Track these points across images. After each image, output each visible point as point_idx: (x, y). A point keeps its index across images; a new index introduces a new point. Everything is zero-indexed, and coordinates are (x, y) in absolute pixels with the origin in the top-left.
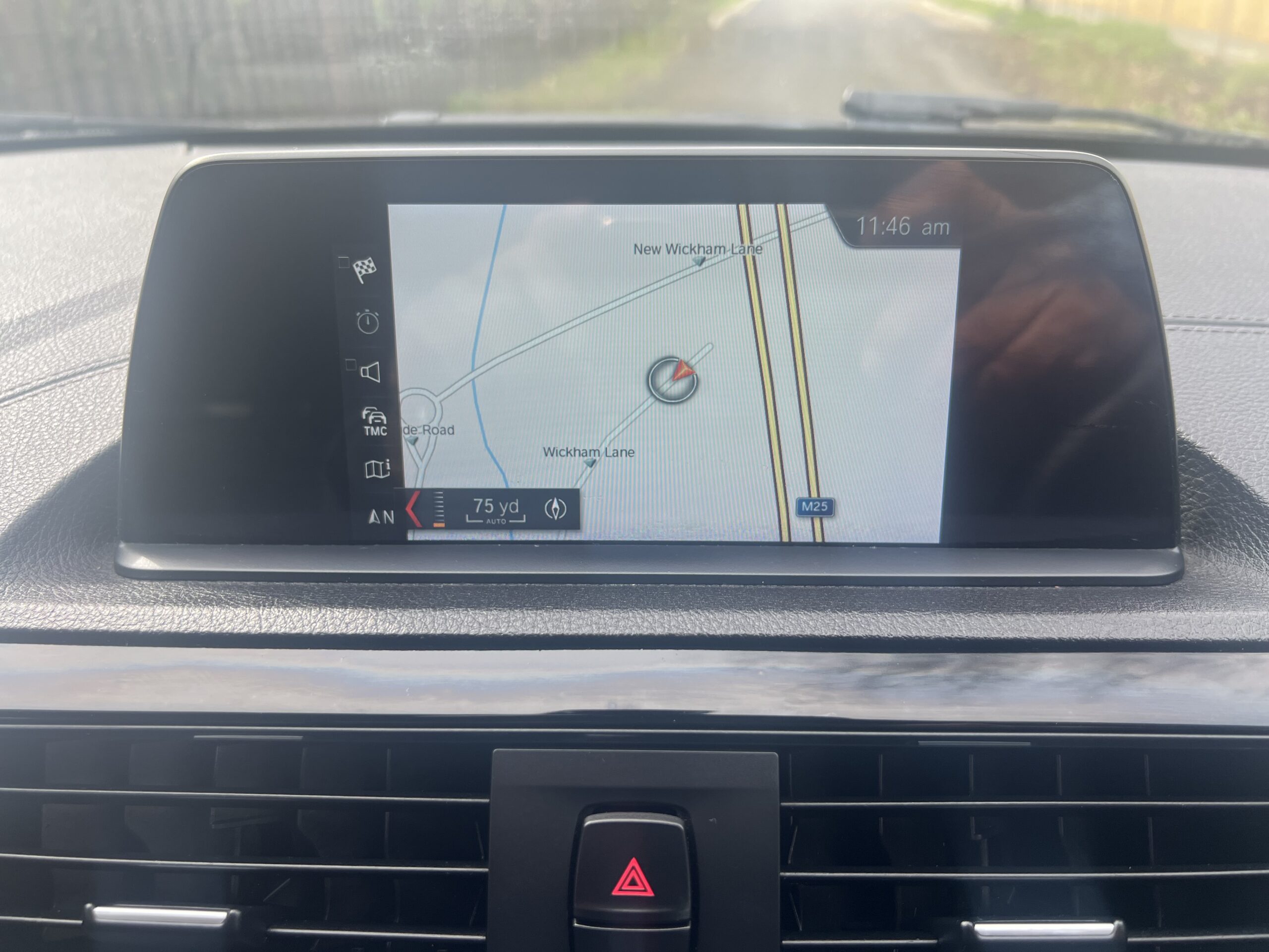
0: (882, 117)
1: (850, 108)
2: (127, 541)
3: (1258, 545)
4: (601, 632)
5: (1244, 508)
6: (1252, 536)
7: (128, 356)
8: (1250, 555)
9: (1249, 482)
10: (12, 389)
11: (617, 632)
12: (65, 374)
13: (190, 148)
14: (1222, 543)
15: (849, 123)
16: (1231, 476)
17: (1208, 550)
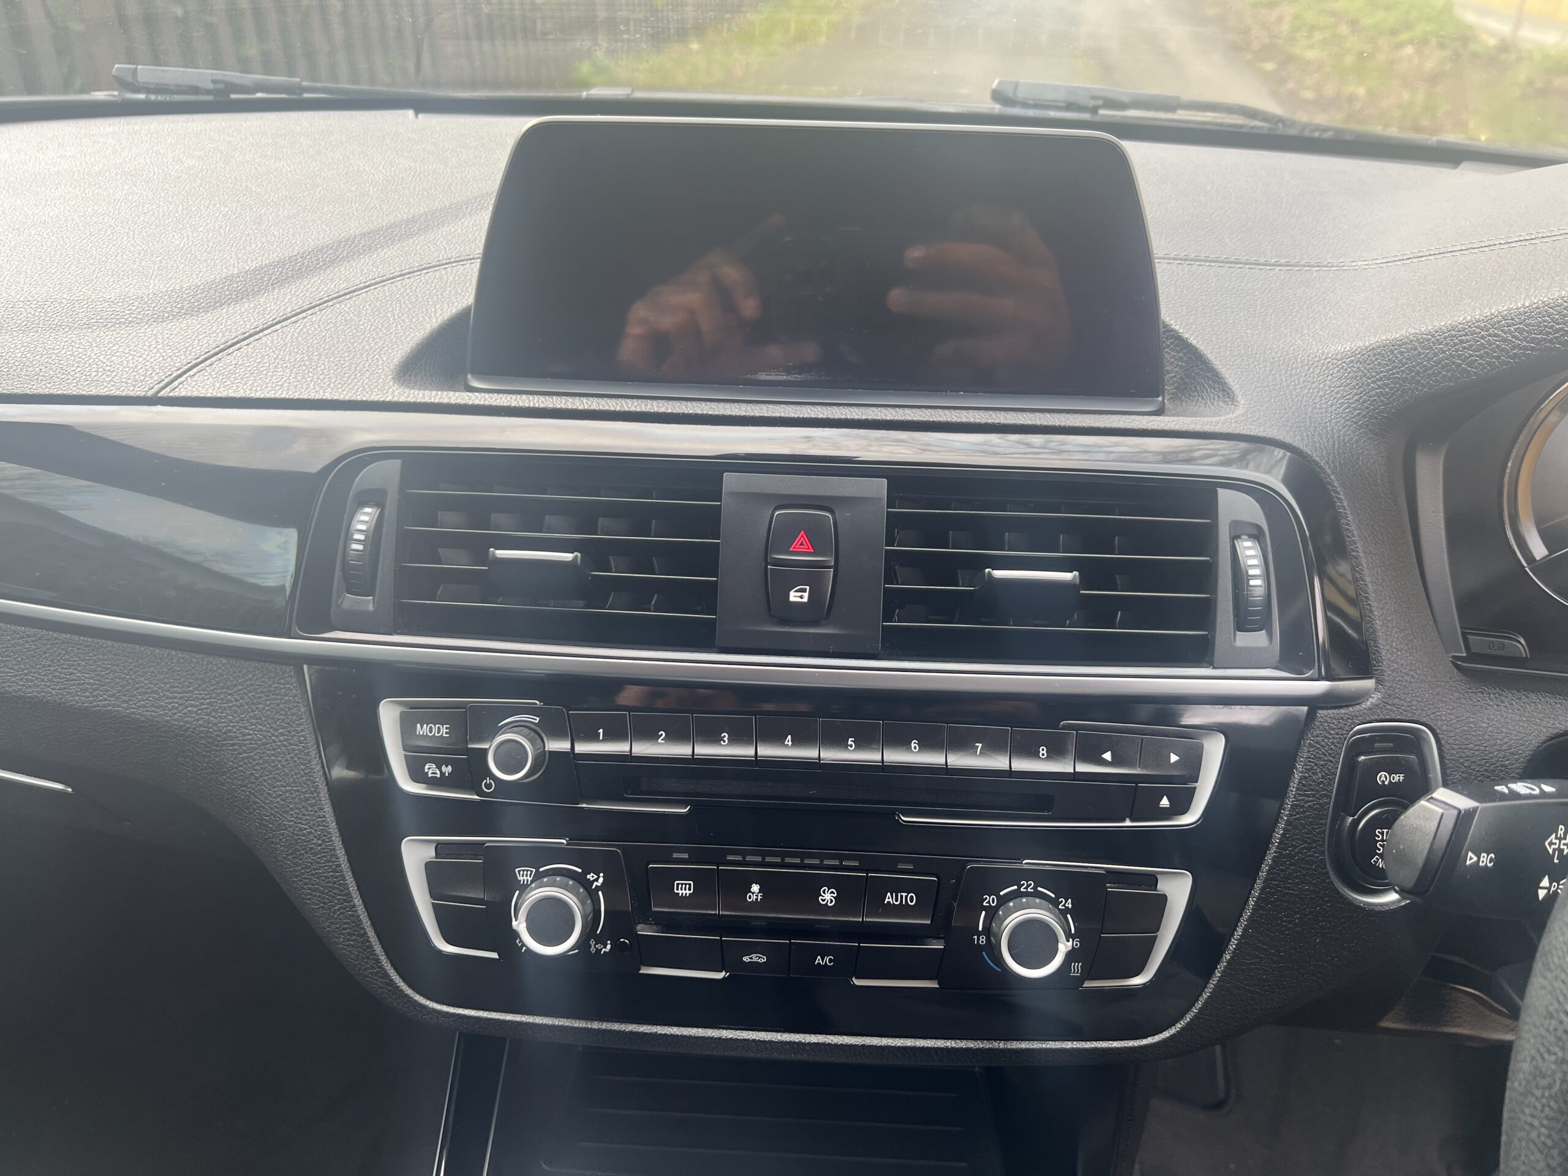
0: (1025, 105)
1: (998, 96)
2: (472, 373)
3: (1207, 392)
4: (787, 415)
5: (1202, 369)
6: (1205, 387)
7: (480, 256)
8: (1203, 399)
9: (1205, 352)
10: (374, 279)
11: (796, 416)
12: (408, 271)
13: (417, 113)
14: (1190, 395)
15: (997, 108)
16: (1196, 349)
17: (1182, 401)
